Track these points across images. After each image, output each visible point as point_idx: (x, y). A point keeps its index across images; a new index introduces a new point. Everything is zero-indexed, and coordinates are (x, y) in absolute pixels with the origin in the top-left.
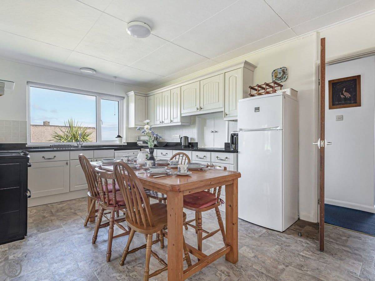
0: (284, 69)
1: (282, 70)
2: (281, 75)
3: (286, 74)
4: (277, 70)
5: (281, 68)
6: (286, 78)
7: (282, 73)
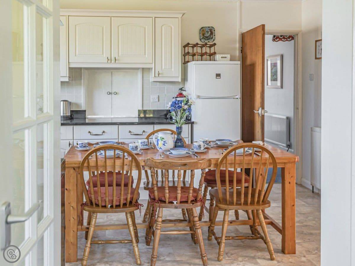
0: (212, 29)
1: (210, 29)
2: (209, 34)
3: (214, 34)
4: (205, 28)
5: (209, 27)
6: (213, 39)
7: (210, 33)
